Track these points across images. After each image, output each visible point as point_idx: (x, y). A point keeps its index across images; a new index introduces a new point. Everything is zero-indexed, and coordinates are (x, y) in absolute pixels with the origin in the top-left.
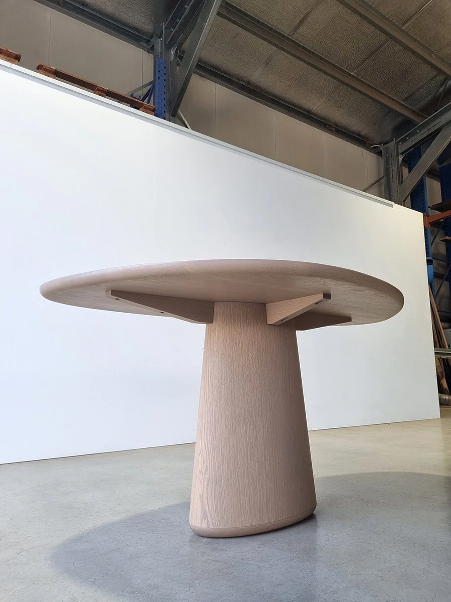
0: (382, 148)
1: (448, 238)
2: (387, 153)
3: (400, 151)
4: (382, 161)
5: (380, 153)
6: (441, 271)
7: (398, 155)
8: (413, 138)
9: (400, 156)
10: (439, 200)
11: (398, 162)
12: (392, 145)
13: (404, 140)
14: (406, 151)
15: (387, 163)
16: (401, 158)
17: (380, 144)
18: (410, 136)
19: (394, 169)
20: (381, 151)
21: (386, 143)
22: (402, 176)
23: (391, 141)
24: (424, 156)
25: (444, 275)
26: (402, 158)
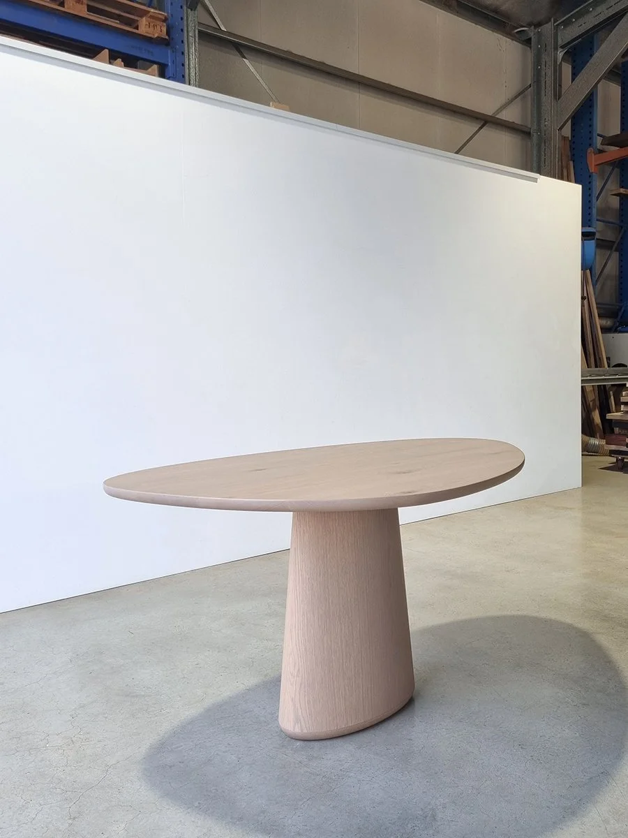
0: (532, 33)
1: (622, 191)
2: (539, 42)
3: (560, 43)
4: (530, 55)
5: (528, 42)
6: (610, 236)
7: (556, 49)
8: (581, 21)
9: (560, 50)
10: (615, 129)
11: (555, 61)
12: (548, 28)
13: (567, 23)
14: (569, 43)
15: (538, 61)
16: (560, 54)
17: (529, 25)
18: (579, 15)
19: (548, 72)
20: (530, 39)
21: (539, 25)
22: (560, 86)
23: (547, 23)
24: (597, 55)
25: (614, 242)
26: (563, 53)
